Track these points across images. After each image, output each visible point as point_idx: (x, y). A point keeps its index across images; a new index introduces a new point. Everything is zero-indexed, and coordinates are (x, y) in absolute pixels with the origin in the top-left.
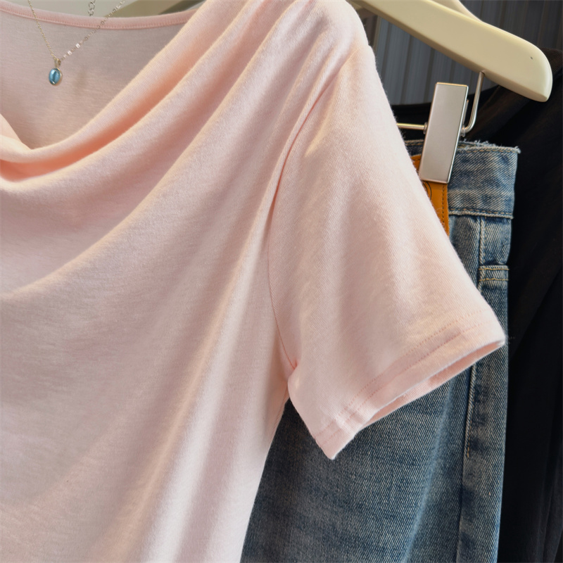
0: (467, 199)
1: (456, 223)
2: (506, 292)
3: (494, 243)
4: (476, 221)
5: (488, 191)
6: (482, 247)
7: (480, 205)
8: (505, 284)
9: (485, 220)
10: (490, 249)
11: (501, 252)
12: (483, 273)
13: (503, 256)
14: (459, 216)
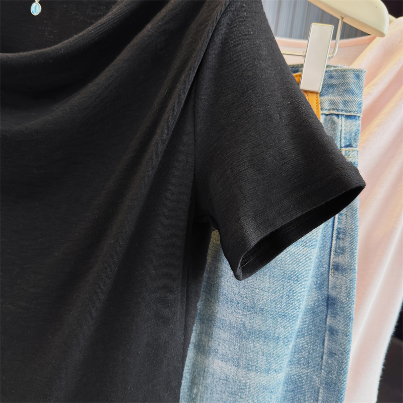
0: (332, 103)
1: (325, 120)
3: (350, 133)
4: (338, 118)
5: (346, 98)
6: (343, 135)
7: (341, 107)
8: (357, 160)
9: (345, 117)
10: (348, 137)
11: (355, 139)
13: (355, 142)
14: (327, 115)
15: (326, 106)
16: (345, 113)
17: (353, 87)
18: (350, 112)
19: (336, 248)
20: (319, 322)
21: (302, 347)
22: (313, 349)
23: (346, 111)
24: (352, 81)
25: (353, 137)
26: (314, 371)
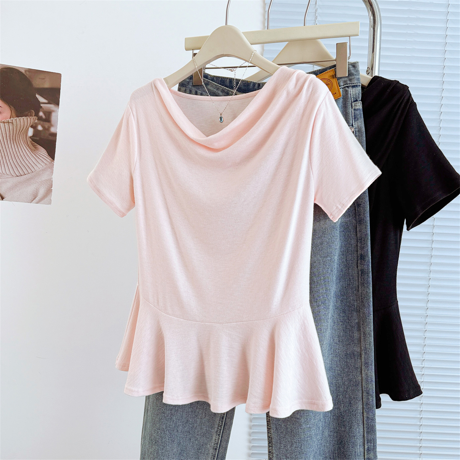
2: (362, 110)
3: (356, 94)
4: (348, 88)
6: (352, 96)
7: (349, 82)
8: (361, 107)
10: (354, 96)
11: (359, 97)
12: (353, 105)
14: (343, 88)
23: (351, 84)
25: (358, 96)
26: (353, 218)
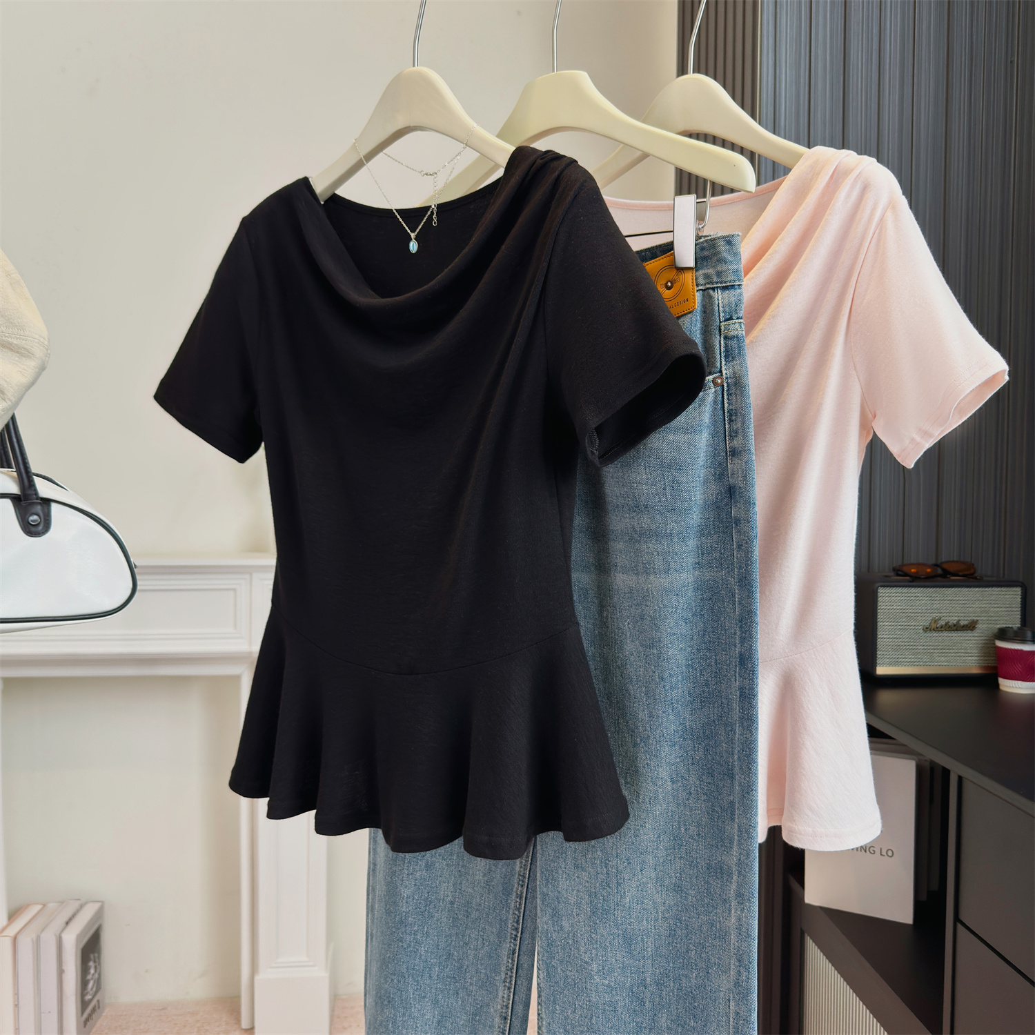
0: (707, 276)
1: (703, 295)
5: (719, 269)
9: (720, 289)
13: (737, 313)
15: (701, 281)
16: (720, 285)
17: (725, 255)
18: (725, 282)
19: (730, 432)
20: (725, 517)
21: (712, 548)
22: (724, 549)
24: (723, 248)
